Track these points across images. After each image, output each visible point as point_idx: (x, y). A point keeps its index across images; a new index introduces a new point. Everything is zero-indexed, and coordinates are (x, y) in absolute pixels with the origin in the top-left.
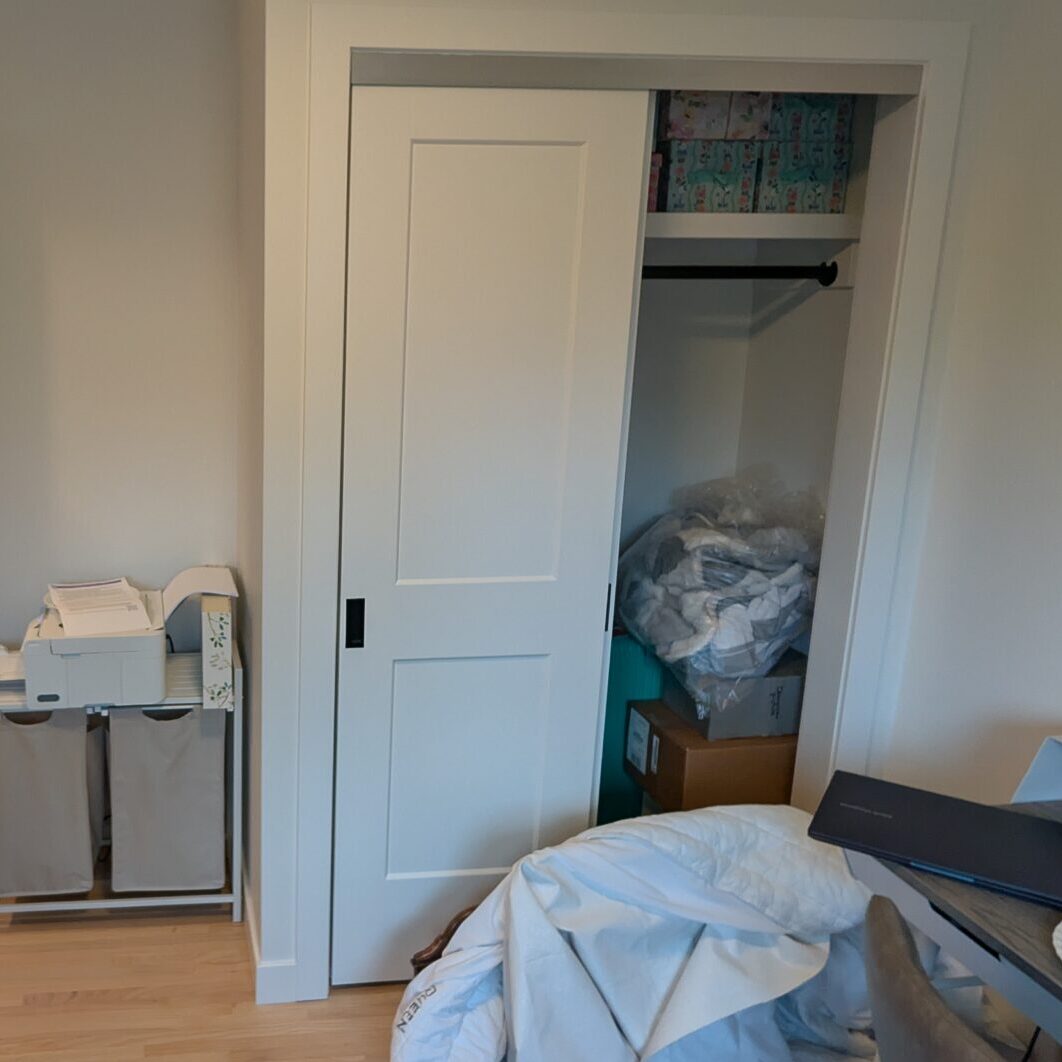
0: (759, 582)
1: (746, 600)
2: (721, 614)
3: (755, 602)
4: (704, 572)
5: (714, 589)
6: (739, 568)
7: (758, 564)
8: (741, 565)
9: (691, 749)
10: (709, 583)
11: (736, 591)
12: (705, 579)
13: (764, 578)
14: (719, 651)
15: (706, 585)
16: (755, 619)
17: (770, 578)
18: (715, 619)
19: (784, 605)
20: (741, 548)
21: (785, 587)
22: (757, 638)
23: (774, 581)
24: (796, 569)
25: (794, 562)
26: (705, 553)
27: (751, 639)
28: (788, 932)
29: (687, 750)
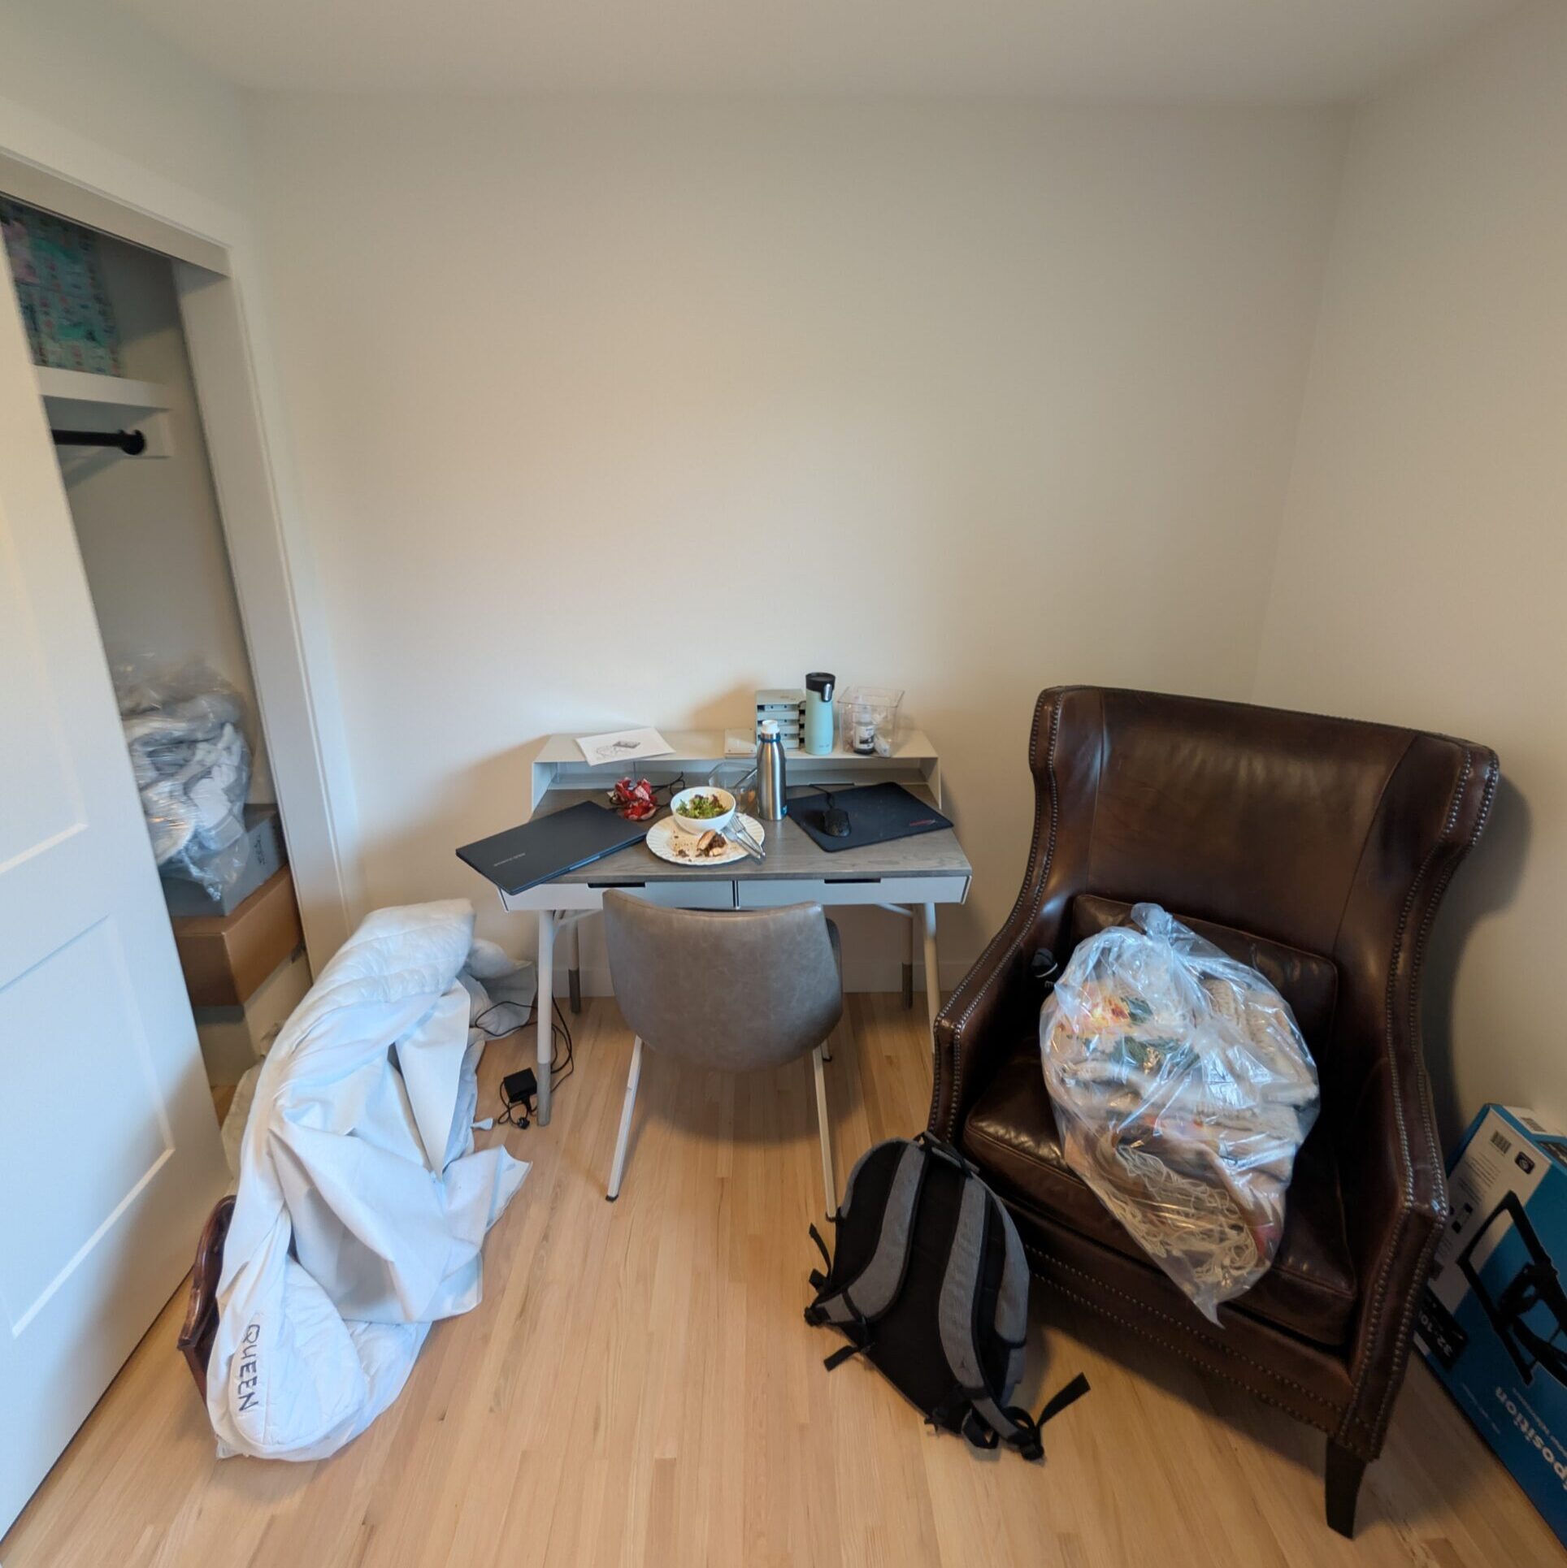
0: (209, 752)
1: (207, 773)
2: (192, 795)
3: (215, 771)
4: (153, 763)
5: (172, 775)
6: (184, 746)
7: (200, 736)
8: (189, 743)
9: (224, 931)
10: (162, 772)
11: (193, 769)
12: (158, 769)
13: (213, 747)
14: (209, 830)
15: (161, 774)
16: (223, 786)
17: (215, 745)
18: (189, 801)
19: (236, 764)
20: (177, 728)
21: (228, 749)
22: (231, 801)
23: (221, 745)
24: (228, 730)
25: (222, 726)
26: (146, 744)
27: (229, 805)
28: (441, 993)
29: (223, 933)
